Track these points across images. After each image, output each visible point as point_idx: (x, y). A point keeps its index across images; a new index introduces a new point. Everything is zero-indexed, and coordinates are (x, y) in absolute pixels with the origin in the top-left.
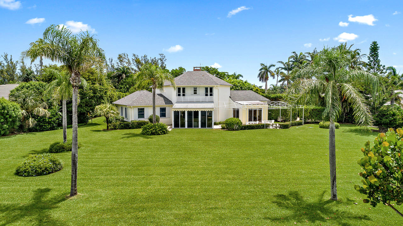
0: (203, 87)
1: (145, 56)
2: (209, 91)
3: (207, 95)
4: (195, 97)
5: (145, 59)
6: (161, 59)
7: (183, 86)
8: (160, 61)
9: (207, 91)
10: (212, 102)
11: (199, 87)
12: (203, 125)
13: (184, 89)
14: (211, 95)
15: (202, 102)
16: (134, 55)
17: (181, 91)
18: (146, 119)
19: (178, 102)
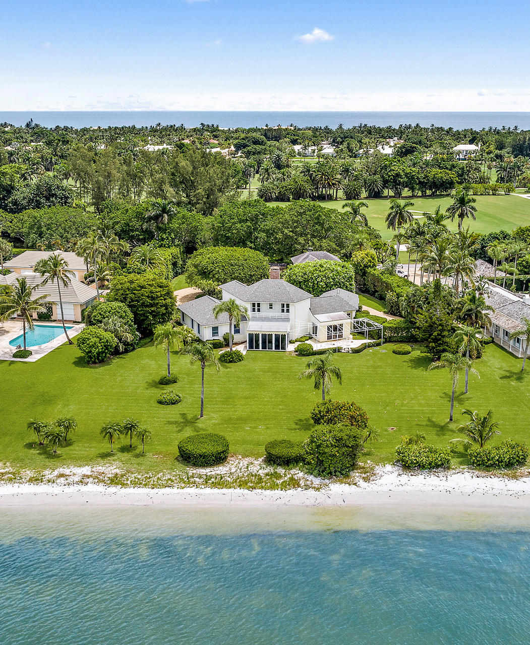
0: (280, 302)
3: (283, 311)
4: (271, 314)
9: (283, 307)
10: (288, 319)
11: (276, 302)
12: (277, 347)
13: (259, 304)
14: (288, 312)
15: (278, 319)
17: (256, 306)
18: (220, 337)
19: (252, 319)
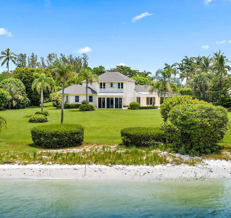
0: (117, 82)
1: (71, 56)
2: (121, 85)
3: (119, 88)
4: (111, 89)
5: (70, 58)
6: (83, 58)
7: (104, 82)
8: (83, 59)
9: (119, 85)
10: (123, 92)
11: (114, 83)
13: (104, 84)
14: (122, 88)
15: (116, 92)
16: (62, 55)
17: (102, 85)
18: (80, 103)
19: (100, 92)
